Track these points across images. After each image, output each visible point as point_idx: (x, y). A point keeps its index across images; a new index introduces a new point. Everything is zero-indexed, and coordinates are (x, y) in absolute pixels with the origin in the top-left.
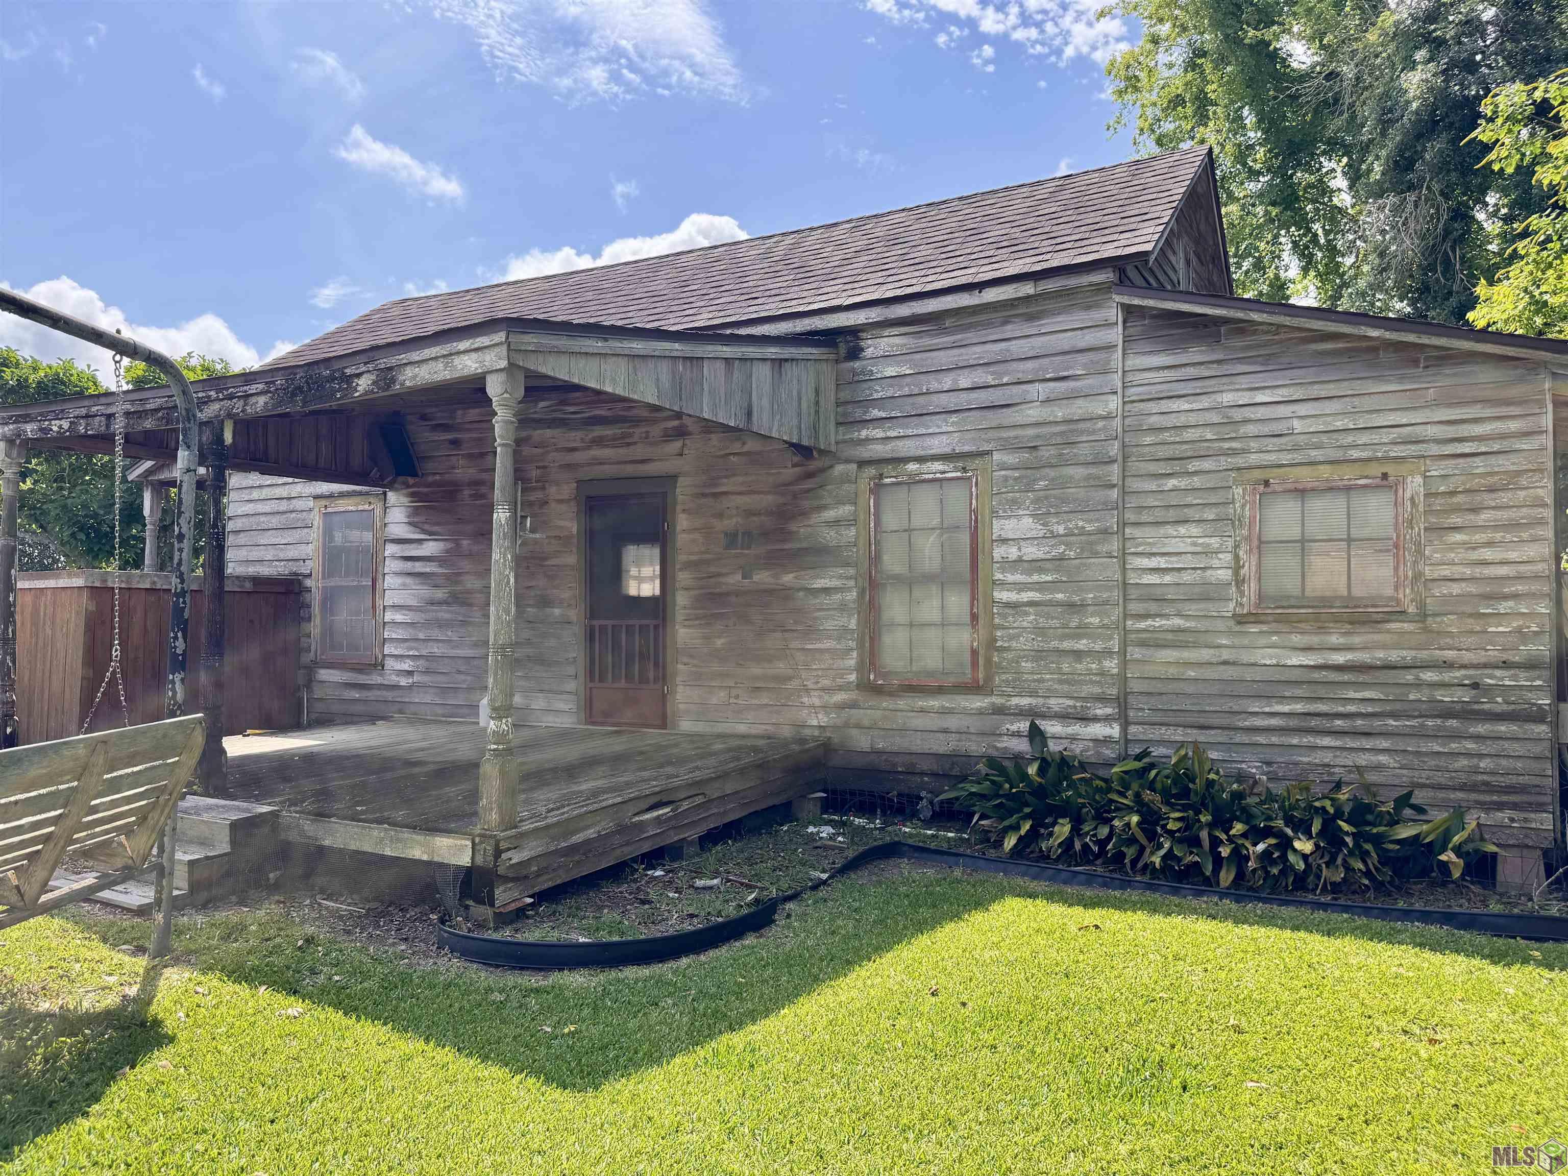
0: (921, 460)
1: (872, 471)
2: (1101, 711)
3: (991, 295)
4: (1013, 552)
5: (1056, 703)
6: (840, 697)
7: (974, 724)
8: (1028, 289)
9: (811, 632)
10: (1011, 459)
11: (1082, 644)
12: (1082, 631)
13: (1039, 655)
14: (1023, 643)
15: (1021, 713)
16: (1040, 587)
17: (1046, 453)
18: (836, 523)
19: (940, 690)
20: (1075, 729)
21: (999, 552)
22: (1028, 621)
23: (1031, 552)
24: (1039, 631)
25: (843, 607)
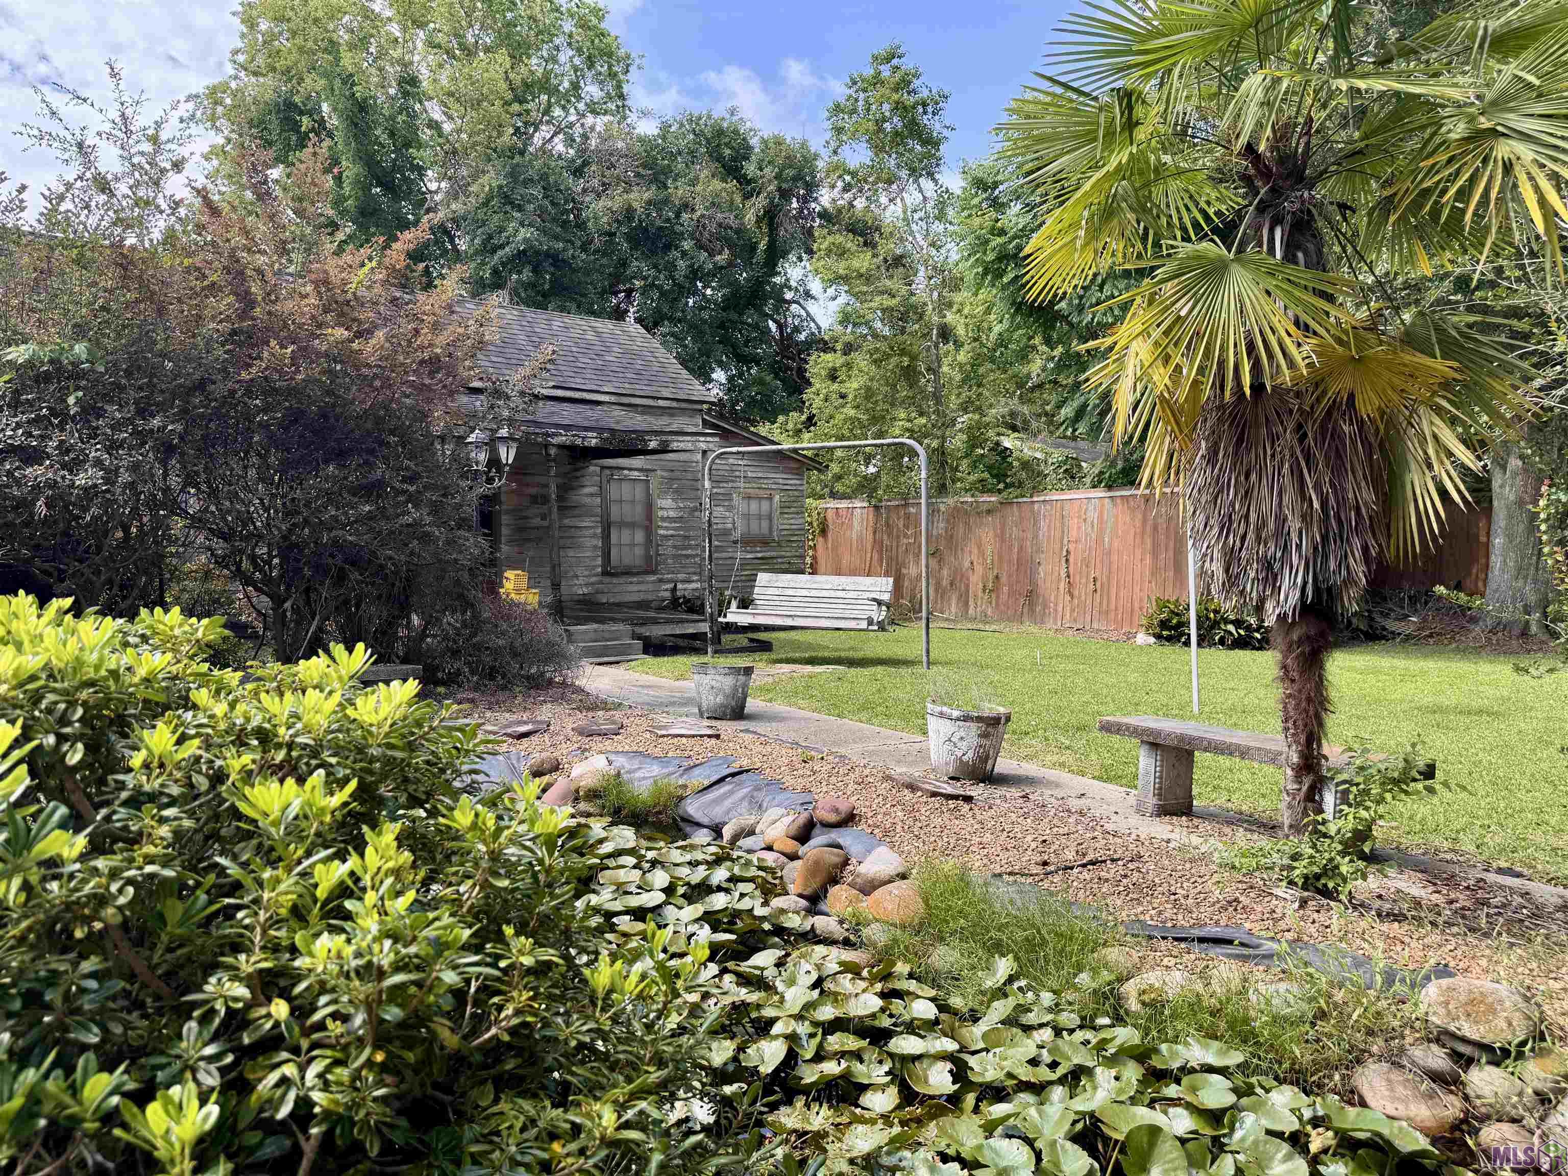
0: (630, 469)
1: (608, 472)
2: (695, 578)
3: (661, 403)
4: (665, 514)
5: (681, 576)
6: (593, 579)
7: (651, 587)
8: (674, 404)
9: (580, 547)
10: (665, 474)
11: (689, 552)
12: (689, 547)
13: (675, 557)
14: (670, 551)
15: (669, 581)
16: (674, 529)
17: (677, 474)
18: (587, 495)
19: (638, 574)
20: (686, 586)
21: (660, 513)
22: (670, 543)
23: (672, 514)
24: (675, 547)
25: (594, 536)
